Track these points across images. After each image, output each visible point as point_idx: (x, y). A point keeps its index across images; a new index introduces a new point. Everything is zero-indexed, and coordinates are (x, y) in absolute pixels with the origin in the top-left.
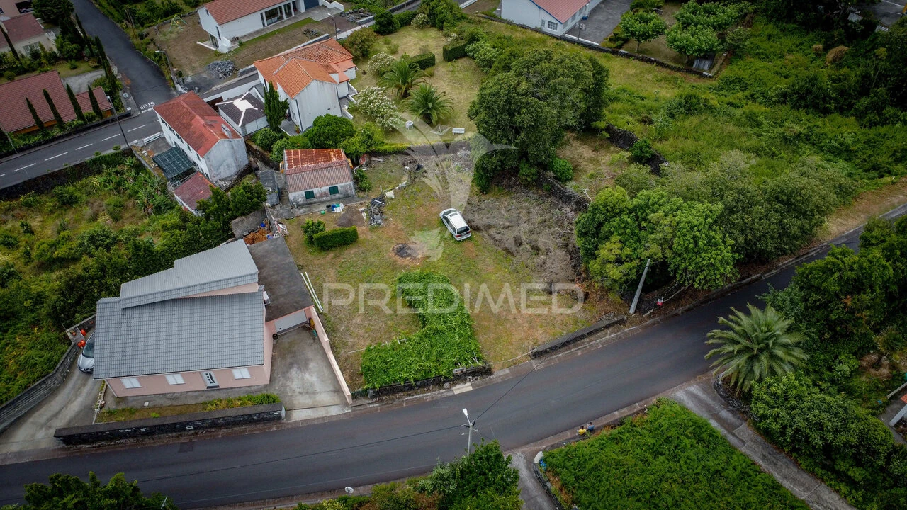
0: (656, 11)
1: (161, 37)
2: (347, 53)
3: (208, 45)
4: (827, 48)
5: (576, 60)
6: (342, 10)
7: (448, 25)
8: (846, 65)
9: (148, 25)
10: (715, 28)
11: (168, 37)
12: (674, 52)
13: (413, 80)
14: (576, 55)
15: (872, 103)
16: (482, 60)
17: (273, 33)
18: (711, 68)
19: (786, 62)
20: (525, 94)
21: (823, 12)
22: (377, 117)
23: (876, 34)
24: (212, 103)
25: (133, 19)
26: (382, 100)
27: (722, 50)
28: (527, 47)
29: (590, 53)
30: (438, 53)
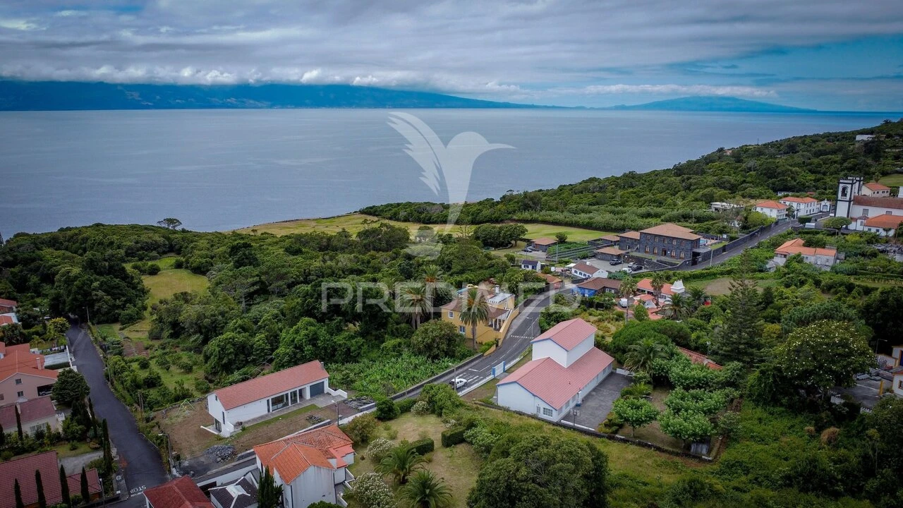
0: (645, 397)
1: (167, 421)
2: (347, 438)
3: (211, 429)
4: (819, 429)
5: (574, 446)
6: (346, 397)
7: (447, 411)
8: (842, 446)
9: (156, 409)
10: (705, 413)
11: (173, 421)
12: (669, 437)
13: (412, 466)
14: (573, 441)
15: (882, 484)
16: (481, 446)
17: (277, 419)
18: (709, 452)
19: (783, 444)
20: (526, 481)
21: (805, 395)
22: (372, 504)
23: (862, 415)
24: (205, 489)
25: (144, 403)
26: (379, 486)
27: (717, 434)
28: (524, 433)
29: (587, 438)
30: (437, 438)
